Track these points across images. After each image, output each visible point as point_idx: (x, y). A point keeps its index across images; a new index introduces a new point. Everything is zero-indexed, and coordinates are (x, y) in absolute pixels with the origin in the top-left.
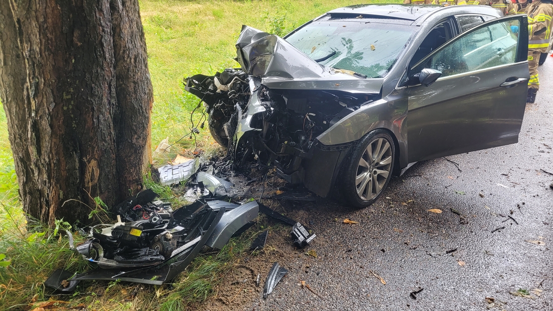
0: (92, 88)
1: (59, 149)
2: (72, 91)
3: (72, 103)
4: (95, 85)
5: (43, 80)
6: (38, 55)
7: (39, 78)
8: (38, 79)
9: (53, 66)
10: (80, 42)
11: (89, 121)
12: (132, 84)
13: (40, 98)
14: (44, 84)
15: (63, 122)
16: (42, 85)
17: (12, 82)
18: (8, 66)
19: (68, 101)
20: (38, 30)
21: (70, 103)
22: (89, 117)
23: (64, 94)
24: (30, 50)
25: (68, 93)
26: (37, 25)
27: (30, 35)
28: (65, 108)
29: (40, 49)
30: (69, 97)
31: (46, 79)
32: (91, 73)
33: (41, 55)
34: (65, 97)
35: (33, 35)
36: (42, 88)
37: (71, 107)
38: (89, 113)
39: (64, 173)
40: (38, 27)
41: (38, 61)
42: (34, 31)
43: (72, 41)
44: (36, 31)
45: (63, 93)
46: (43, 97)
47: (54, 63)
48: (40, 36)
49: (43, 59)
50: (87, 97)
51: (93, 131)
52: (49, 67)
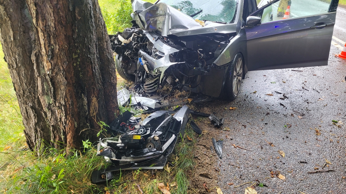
0: (89, 49)
1: (72, 94)
2: (79, 51)
3: (79, 60)
4: (91, 45)
5: (57, 47)
6: (53, 29)
7: (55, 45)
8: (53, 46)
9: (65, 36)
10: (80, 16)
11: (90, 71)
12: (105, 43)
13: (55, 60)
14: (59, 49)
15: (74, 75)
16: (57, 50)
17: (21, 52)
18: (17, 40)
19: (76, 59)
20: (53, 10)
21: (77, 61)
22: (89, 68)
23: (74, 55)
24: (46, 26)
25: (76, 53)
26: (51, 7)
27: (45, 14)
28: (75, 65)
29: (55, 24)
30: (77, 56)
31: (60, 45)
32: (88, 38)
33: (55, 28)
34: (74, 57)
35: (48, 14)
36: (57, 52)
37: (78, 63)
38: (90, 66)
39: (76, 110)
40: (52, 8)
41: (53, 33)
42: (48, 11)
43: (75, 16)
44: (51, 11)
45: (72, 54)
46: (57, 59)
47: (65, 34)
48: (54, 15)
49: (57, 31)
50: (88, 55)
51: (93, 78)
52: (62, 37)
